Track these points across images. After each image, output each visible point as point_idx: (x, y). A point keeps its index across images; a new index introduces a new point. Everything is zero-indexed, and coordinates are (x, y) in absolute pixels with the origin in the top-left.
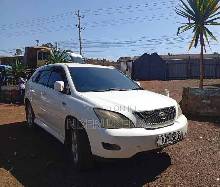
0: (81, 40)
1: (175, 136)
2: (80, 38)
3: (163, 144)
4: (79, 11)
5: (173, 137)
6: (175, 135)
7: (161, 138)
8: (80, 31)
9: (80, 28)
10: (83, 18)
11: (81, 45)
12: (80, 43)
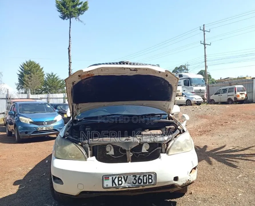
0: (206, 58)
1: (139, 179)
2: (205, 55)
3: (113, 185)
4: (204, 25)
5: (136, 180)
6: (139, 177)
7: (110, 178)
8: (205, 48)
9: (205, 45)
10: (209, 32)
11: (207, 63)
12: (205, 61)
